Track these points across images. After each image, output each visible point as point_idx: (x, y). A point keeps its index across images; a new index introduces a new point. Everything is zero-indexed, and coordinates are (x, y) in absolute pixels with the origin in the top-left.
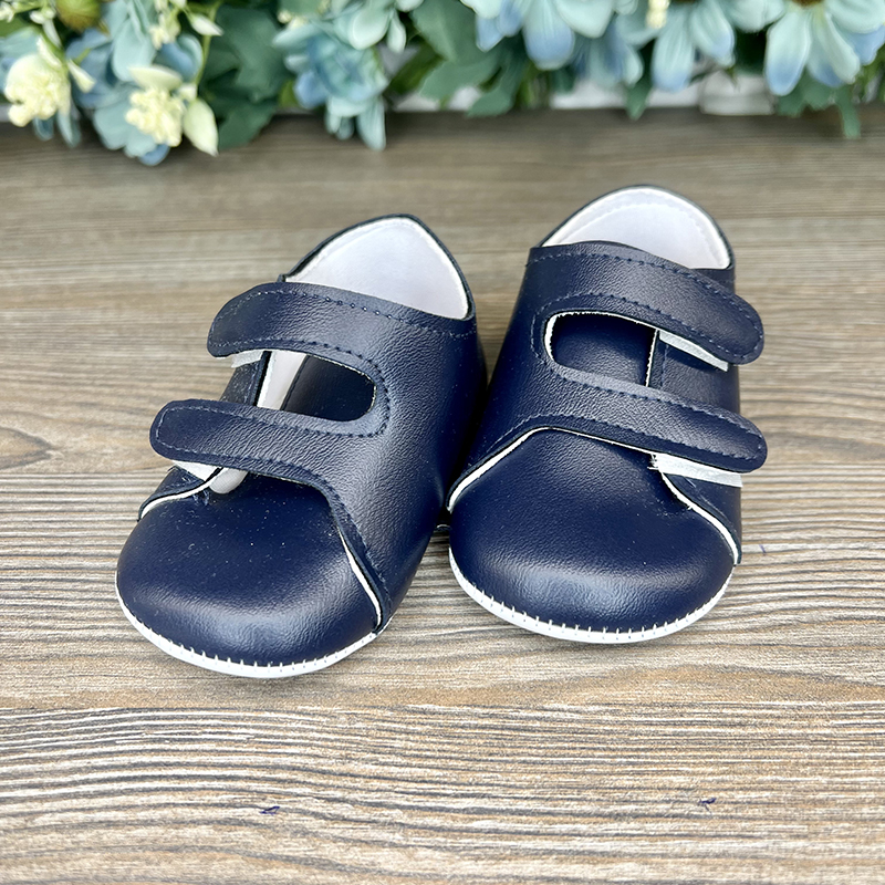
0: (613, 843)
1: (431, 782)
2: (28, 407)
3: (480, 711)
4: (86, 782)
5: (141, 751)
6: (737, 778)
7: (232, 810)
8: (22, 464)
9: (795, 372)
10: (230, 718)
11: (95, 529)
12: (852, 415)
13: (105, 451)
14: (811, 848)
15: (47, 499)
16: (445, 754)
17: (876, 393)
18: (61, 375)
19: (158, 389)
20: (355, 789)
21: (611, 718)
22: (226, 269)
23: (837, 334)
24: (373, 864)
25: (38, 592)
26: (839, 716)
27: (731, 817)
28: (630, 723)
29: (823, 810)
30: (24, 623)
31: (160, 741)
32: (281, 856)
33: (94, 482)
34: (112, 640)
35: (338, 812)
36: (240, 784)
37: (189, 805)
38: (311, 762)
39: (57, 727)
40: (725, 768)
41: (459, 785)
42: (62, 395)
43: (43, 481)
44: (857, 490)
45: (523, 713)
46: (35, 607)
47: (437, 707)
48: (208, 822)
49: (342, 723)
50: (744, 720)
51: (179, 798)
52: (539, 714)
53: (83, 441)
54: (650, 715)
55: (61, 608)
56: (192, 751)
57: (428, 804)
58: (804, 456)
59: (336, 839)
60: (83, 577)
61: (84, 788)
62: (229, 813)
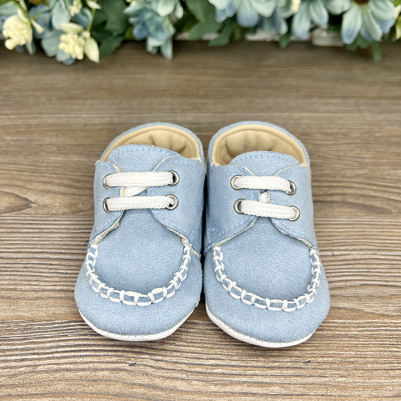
0: (269, 379)
1: (197, 353)
2: (20, 183)
4: (57, 352)
5: (78, 339)
6: (319, 352)
7: (117, 364)
8: (20, 210)
9: (349, 173)
11: (53, 241)
12: (372, 193)
13: (55, 204)
14: (347, 381)
15: (32, 226)
16: (203, 342)
17: (382, 184)
18: (34, 168)
19: (77, 176)
20: (167, 356)
22: (104, 118)
23: (367, 156)
24: (174, 387)
25: (31, 269)
26: (360, 326)
27: (317, 368)
29: (353, 366)
30: (26, 283)
31: (86, 335)
32: (138, 384)
33: (52, 219)
34: (64, 291)
35: (160, 366)
36: (120, 354)
37: (99, 362)
38: (149, 344)
39: (43, 328)
40: (314, 348)
41: (208, 354)
42: (34, 178)
43: (30, 218)
44: (372, 228)
46: (30, 276)
48: (108, 370)
51: (95, 359)
53: (45, 200)
55: (41, 276)
56: (99, 339)
57: (196, 362)
58: (351, 212)
59: (159, 377)
60: (50, 262)
61: (56, 355)
62: (116, 366)
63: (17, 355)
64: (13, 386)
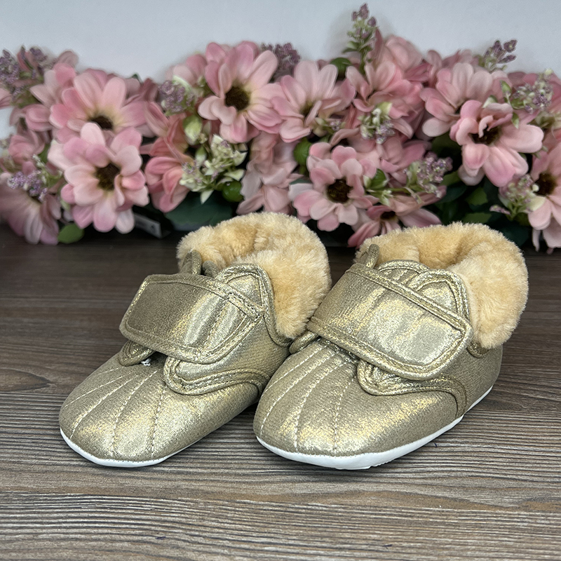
2: (37, 363)
3: (274, 504)
4: (65, 523)
5: (95, 512)
6: (404, 537)
7: (141, 537)
8: (32, 389)
10: (143, 501)
15: (47, 405)
16: (254, 520)
18: (56, 350)
20: (206, 532)
21: (342, 510)
25: (41, 444)
26: (463, 515)
27: (399, 552)
28: (352, 513)
29: (447, 552)
30: (33, 457)
31: (105, 508)
32: (165, 556)
34: (81, 466)
35: (196, 540)
36: (145, 527)
37: (118, 534)
38: (184, 520)
39: (50, 500)
40: (399, 533)
41: (259, 533)
42: (56, 359)
43: (45, 397)
44: (493, 423)
45: (296, 506)
47: (252, 502)
48: (128, 541)
49: (201, 505)
50: (412, 515)
51: (114, 531)
52: (305, 507)
53: (67, 380)
54: (363, 510)
56: (121, 513)
59: (194, 551)
61: (64, 525)
62: (140, 538)
63: (14, 523)
64: (7, 551)
